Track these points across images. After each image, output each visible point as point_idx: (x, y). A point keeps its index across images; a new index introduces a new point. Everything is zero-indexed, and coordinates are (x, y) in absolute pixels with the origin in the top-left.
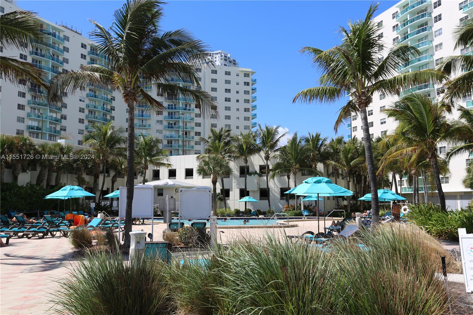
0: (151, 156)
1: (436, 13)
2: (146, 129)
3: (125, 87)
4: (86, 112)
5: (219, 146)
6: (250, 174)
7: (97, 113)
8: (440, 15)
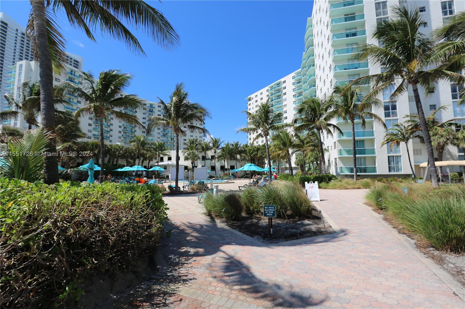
0: (162, 151)
1: (284, 91)
2: (152, 137)
3: (175, 126)
4: (123, 128)
5: (193, 147)
6: (207, 159)
7: (127, 128)
8: (286, 93)
